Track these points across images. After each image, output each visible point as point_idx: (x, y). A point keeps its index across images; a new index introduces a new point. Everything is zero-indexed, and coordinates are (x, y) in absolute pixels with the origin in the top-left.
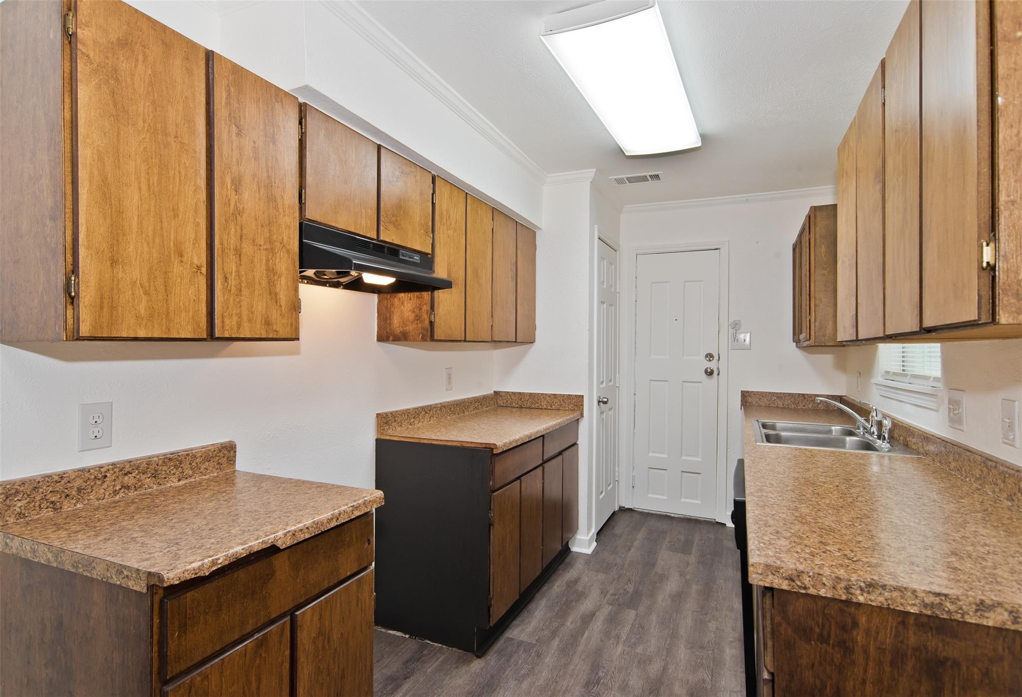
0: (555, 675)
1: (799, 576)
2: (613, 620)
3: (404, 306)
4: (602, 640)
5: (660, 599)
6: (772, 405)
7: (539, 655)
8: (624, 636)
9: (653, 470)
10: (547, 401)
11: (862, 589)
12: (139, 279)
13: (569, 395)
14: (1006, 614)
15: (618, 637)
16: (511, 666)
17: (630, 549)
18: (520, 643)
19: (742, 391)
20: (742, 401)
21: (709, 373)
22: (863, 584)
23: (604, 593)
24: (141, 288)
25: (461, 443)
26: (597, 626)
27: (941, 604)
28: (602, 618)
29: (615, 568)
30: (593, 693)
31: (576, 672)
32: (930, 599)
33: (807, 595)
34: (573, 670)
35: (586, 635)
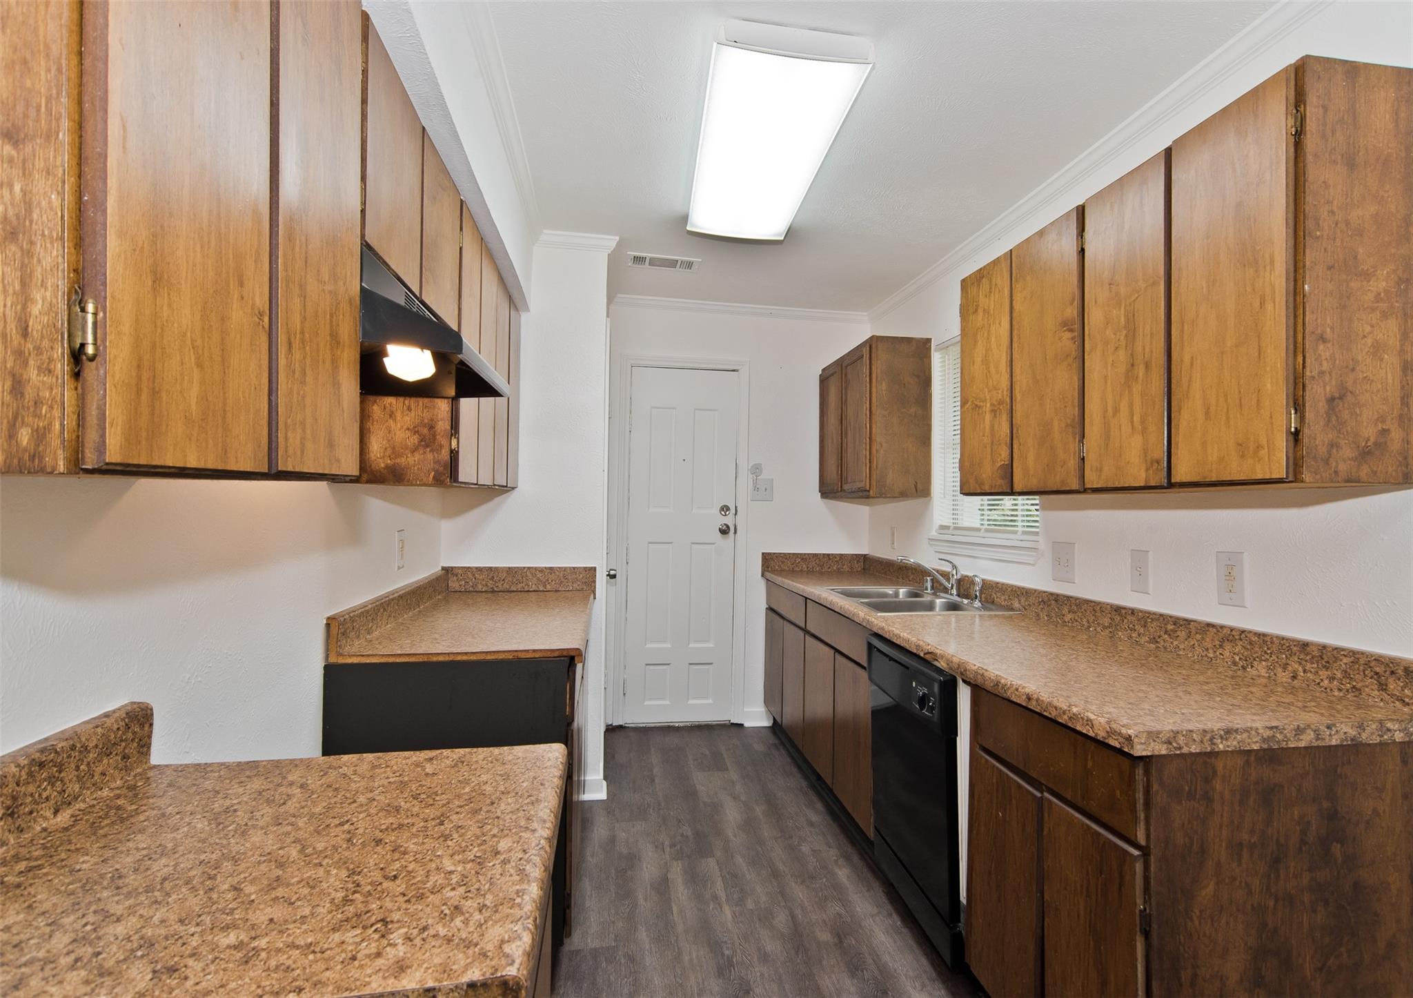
0: (672, 977)
1: (1175, 737)
2: (694, 878)
3: (395, 420)
4: (699, 910)
5: (730, 834)
6: (797, 569)
7: (631, 959)
8: (722, 895)
9: (651, 667)
10: (538, 579)
11: (1222, 738)
12: (190, 327)
13: (574, 568)
14: (1312, 733)
15: (715, 898)
16: (603, 989)
17: (653, 781)
18: (595, 953)
19: (763, 554)
20: (763, 566)
21: (724, 531)
22: (1222, 733)
23: (659, 847)
24: (192, 350)
25: (516, 654)
26: (681, 892)
27: (1274, 736)
28: (680, 880)
29: (651, 810)
30: (734, 980)
31: (695, 961)
32: (1268, 733)
33: (1182, 755)
34: (691, 960)
35: (675, 909)
